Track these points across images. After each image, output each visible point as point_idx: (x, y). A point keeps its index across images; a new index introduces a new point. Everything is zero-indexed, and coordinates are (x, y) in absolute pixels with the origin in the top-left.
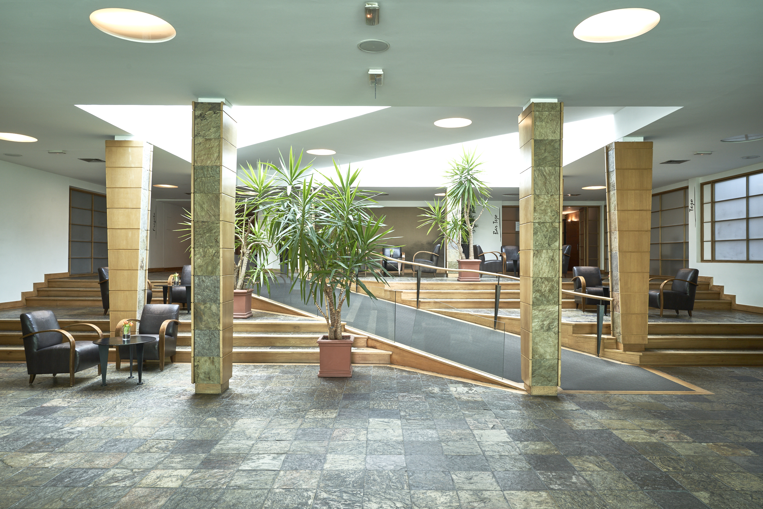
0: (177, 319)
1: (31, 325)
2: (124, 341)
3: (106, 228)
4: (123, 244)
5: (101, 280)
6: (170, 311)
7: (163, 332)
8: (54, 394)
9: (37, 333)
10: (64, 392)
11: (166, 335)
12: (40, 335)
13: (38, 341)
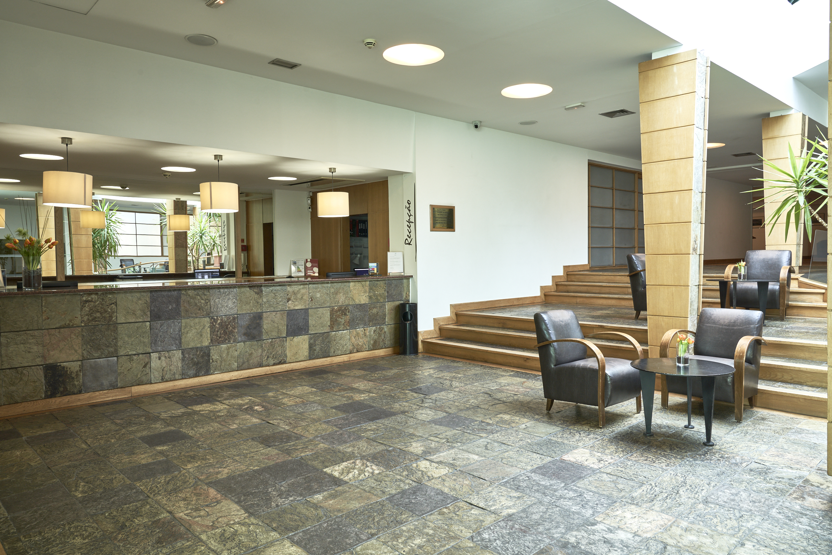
0: (760, 335)
1: (547, 329)
2: (679, 368)
3: (641, 193)
4: (667, 216)
5: (630, 272)
6: (748, 322)
7: (741, 357)
8: (577, 436)
9: (555, 341)
10: (592, 436)
11: (746, 361)
12: (558, 345)
13: (556, 353)
